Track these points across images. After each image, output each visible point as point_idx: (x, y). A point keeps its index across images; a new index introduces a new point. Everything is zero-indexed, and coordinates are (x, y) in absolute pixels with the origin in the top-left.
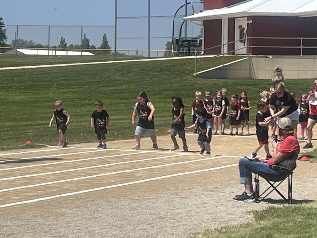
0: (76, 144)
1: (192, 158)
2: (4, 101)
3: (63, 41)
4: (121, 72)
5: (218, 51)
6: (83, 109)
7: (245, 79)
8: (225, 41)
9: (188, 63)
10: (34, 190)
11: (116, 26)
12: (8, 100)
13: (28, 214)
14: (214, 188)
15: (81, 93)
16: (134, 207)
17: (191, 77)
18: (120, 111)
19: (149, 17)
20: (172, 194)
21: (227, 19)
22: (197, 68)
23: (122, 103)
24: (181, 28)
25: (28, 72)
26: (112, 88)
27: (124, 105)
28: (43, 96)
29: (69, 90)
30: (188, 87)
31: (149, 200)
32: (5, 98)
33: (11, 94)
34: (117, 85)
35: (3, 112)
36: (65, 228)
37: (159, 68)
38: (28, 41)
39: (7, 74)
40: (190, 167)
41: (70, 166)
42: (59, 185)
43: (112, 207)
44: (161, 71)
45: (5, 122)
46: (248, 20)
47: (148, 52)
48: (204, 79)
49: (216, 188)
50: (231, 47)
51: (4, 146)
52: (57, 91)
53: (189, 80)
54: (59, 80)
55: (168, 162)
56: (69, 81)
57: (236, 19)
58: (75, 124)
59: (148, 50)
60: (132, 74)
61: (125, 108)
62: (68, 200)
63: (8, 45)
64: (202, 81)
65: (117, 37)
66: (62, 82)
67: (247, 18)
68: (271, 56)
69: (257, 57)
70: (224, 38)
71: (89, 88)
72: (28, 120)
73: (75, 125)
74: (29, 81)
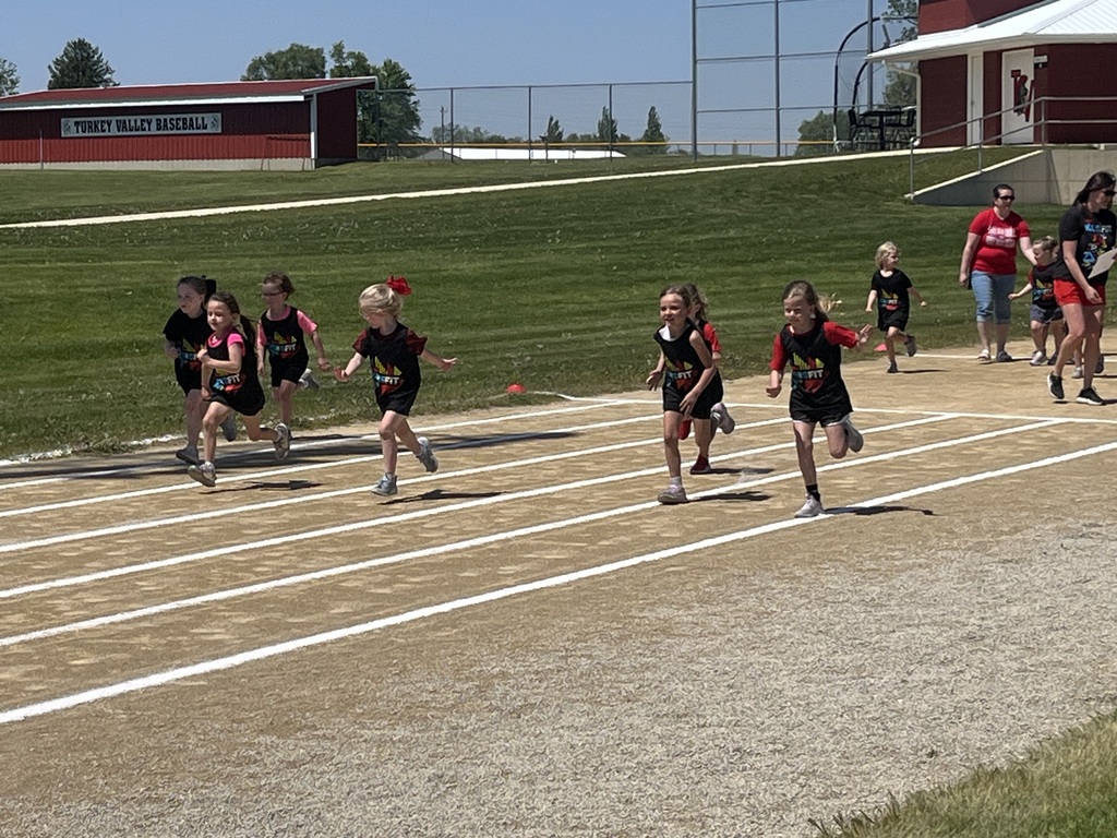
0: (639, 389)
1: (976, 428)
2: (434, 275)
3: (554, 127)
4: (721, 196)
5: (960, 137)
6: (636, 293)
7: (1039, 204)
8: (975, 110)
9: (890, 167)
10: (559, 538)
11: (694, 82)
12: (445, 274)
13: (561, 628)
14: (1085, 525)
15: (625, 250)
16: (873, 599)
17: (900, 204)
18: (730, 296)
19: (777, 58)
20: (969, 549)
21: (982, 54)
22: (914, 182)
23: (733, 274)
24: (857, 83)
25: (487, 200)
26: (700, 237)
27: (739, 278)
28: (530, 260)
29: (592, 244)
30: (897, 229)
31: (909, 573)
32: (437, 267)
33: (449, 257)
34: (713, 228)
35: (435, 303)
36: (685, 680)
37: (816, 183)
38: (471, 130)
39: (435, 207)
40: (983, 454)
41: (643, 460)
42: (628, 523)
43: (807, 600)
44: (821, 190)
45: (440, 331)
46: (1035, 56)
47: (775, 147)
48: (936, 209)
49: (1091, 525)
50: (992, 127)
51: (449, 399)
52: (565, 246)
53: (896, 212)
54: (566, 220)
55: (913, 442)
56: (590, 221)
57: (1004, 54)
58: (623, 333)
59: (775, 142)
60: (750, 201)
61: (742, 287)
62: (668, 574)
63: (423, 139)
64: (929, 213)
65: (698, 109)
66: (574, 224)
67: (1033, 50)
68: (1102, 146)
69: (1065, 148)
70: (972, 103)
71: (642, 238)
72: (498, 324)
73: (624, 337)
74: (493, 222)
